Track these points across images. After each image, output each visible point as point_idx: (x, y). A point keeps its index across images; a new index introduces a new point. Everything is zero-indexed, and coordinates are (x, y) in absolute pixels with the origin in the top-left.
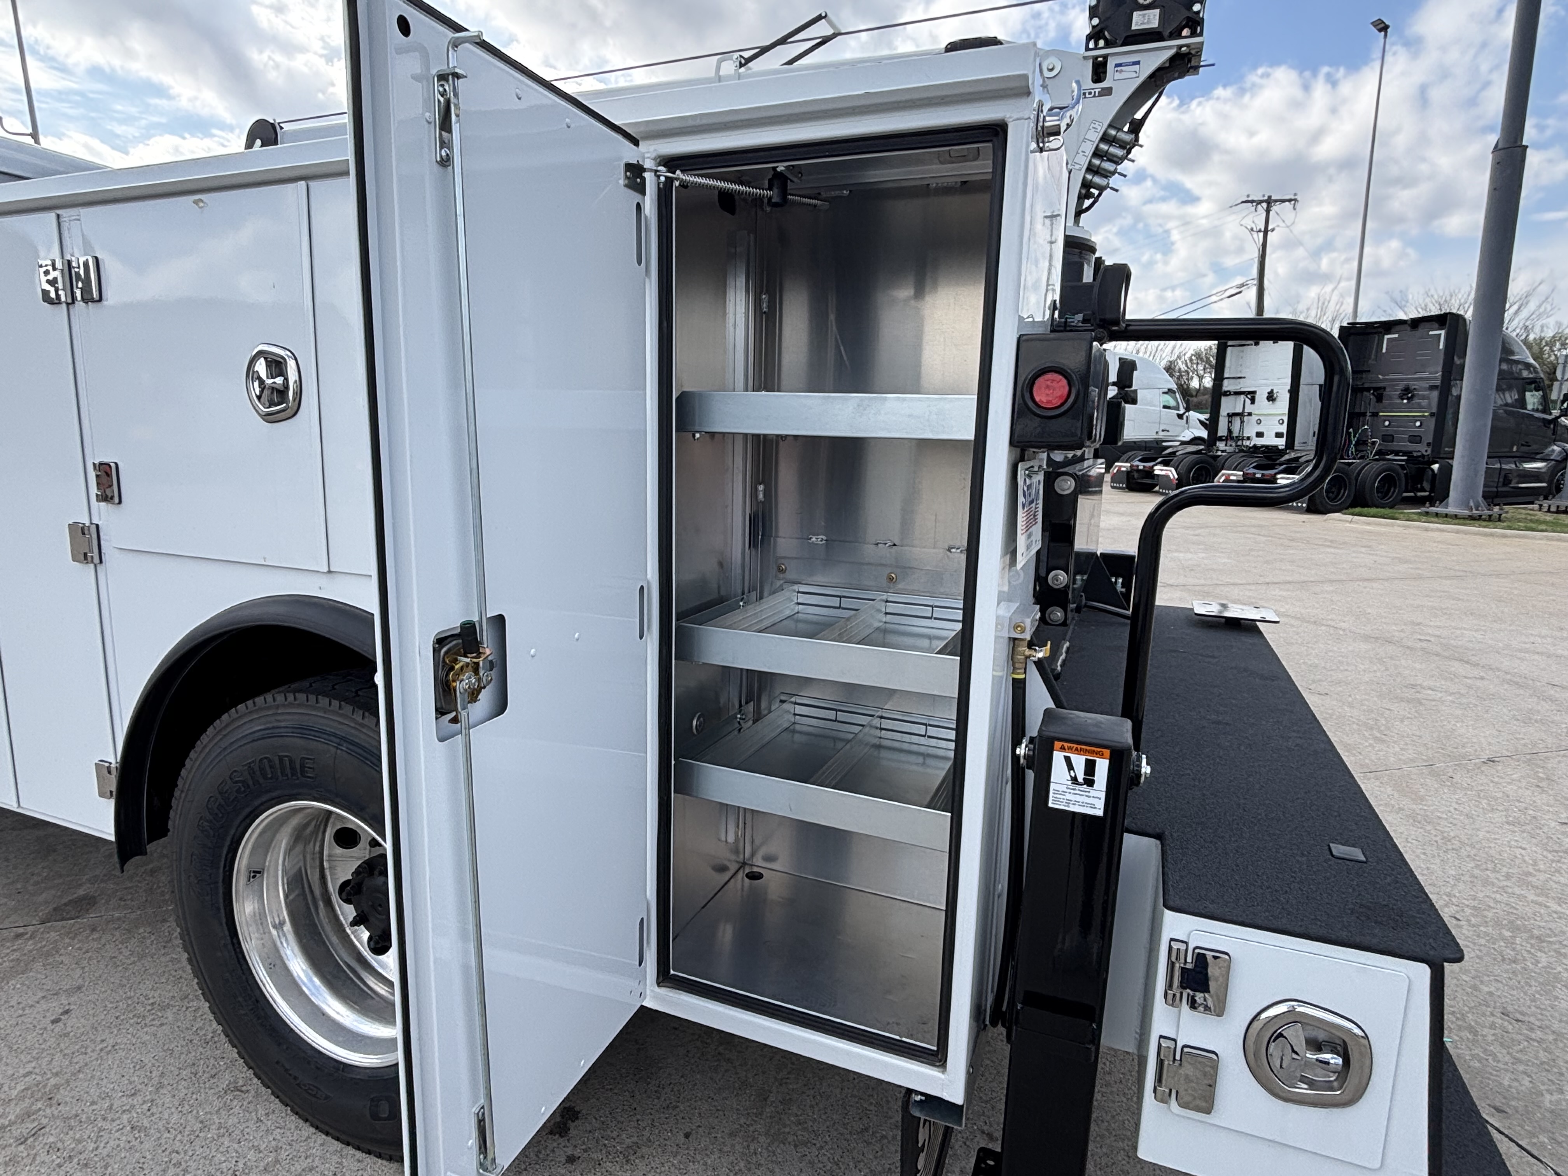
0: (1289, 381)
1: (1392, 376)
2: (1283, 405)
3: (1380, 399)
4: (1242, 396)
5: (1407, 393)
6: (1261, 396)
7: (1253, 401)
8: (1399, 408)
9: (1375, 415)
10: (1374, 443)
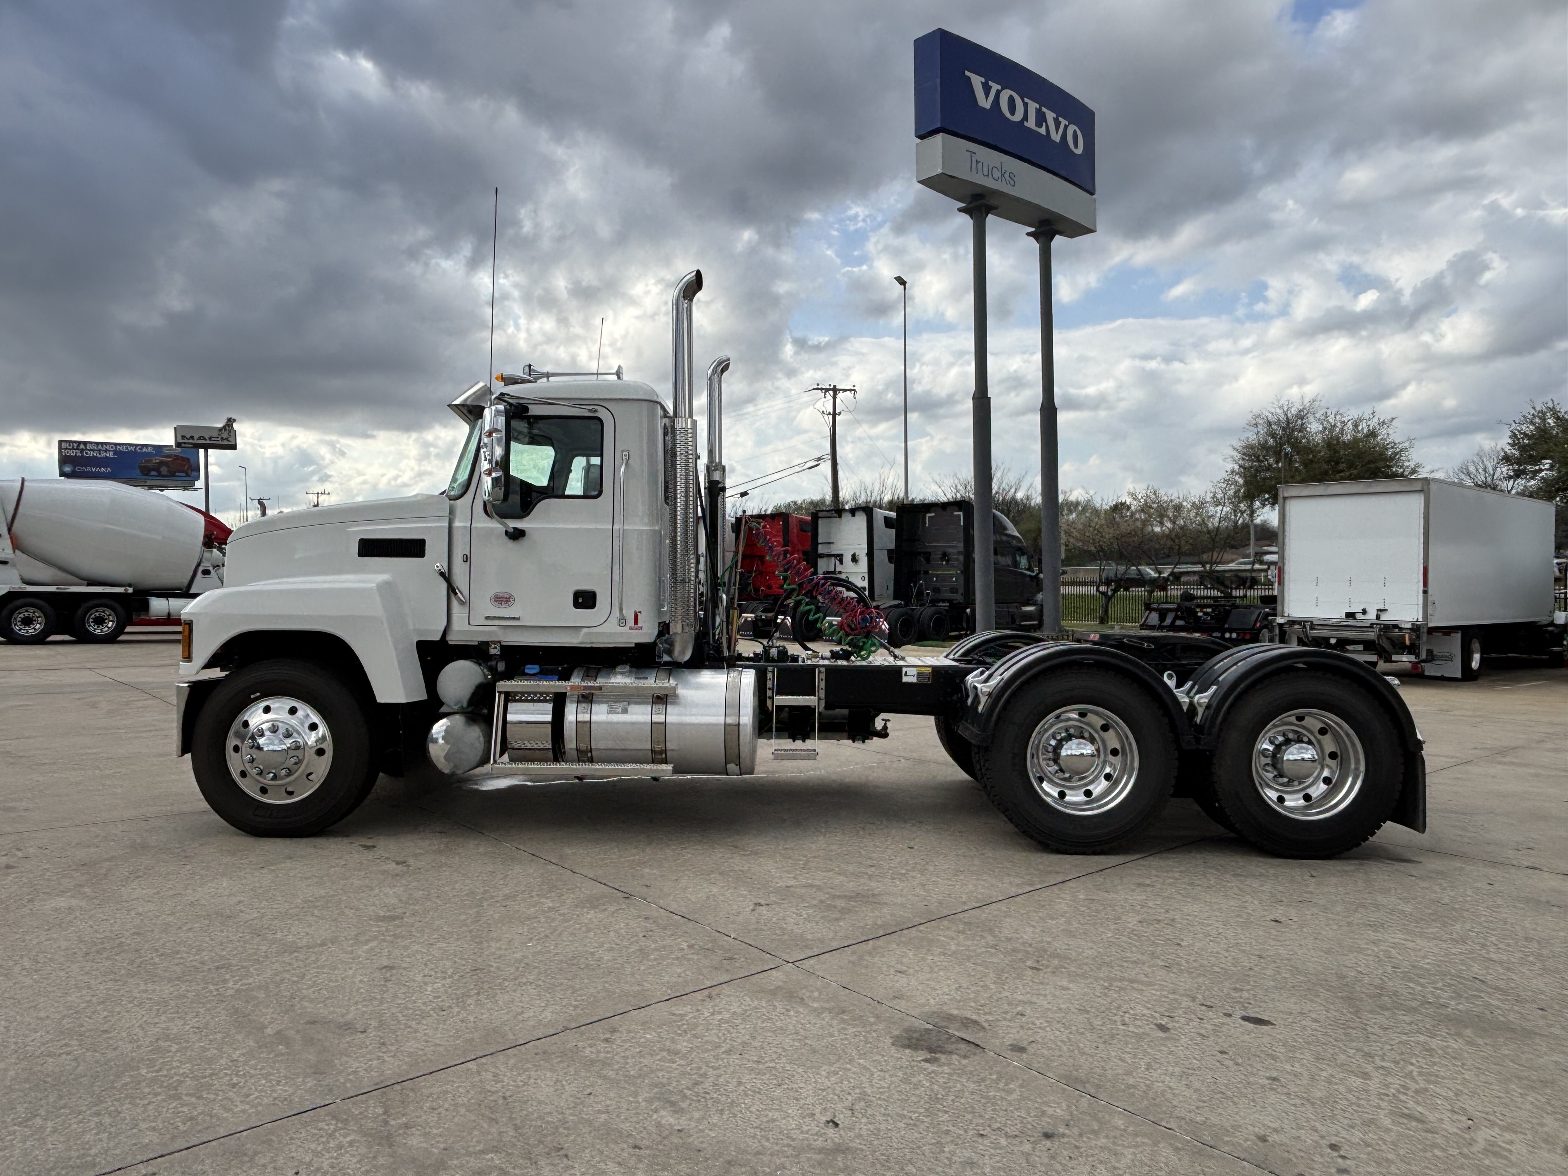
0: (865, 546)
1: (934, 544)
2: (863, 566)
3: (928, 560)
4: (833, 558)
5: (945, 556)
6: (847, 558)
7: (841, 562)
8: (941, 567)
9: (926, 573)
10: (928, 594)
